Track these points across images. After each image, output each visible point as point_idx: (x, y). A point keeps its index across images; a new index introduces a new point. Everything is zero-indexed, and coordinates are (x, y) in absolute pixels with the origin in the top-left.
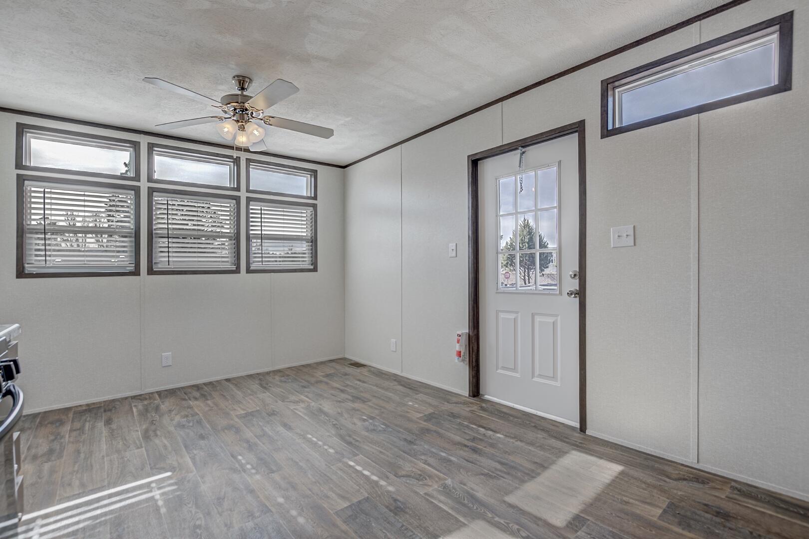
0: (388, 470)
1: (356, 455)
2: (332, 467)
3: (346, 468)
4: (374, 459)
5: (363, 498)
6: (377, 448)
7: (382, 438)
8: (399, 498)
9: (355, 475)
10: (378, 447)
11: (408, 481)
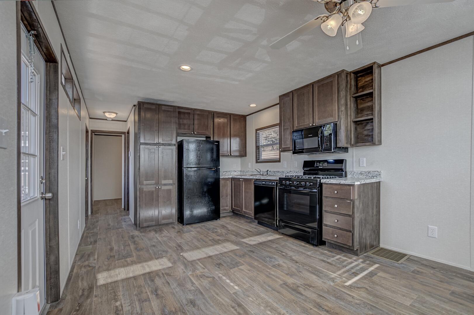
0: (217, 281)
1: (234, 293)
2: (250, 286)
3: (242, 284)
4: (224, 289)
5: (233, 269)
6: (219, 298)
7: (212, 309)
8: (217, 268)
9: (236, 280)
10: (218, 300)
11: (209, 275)
